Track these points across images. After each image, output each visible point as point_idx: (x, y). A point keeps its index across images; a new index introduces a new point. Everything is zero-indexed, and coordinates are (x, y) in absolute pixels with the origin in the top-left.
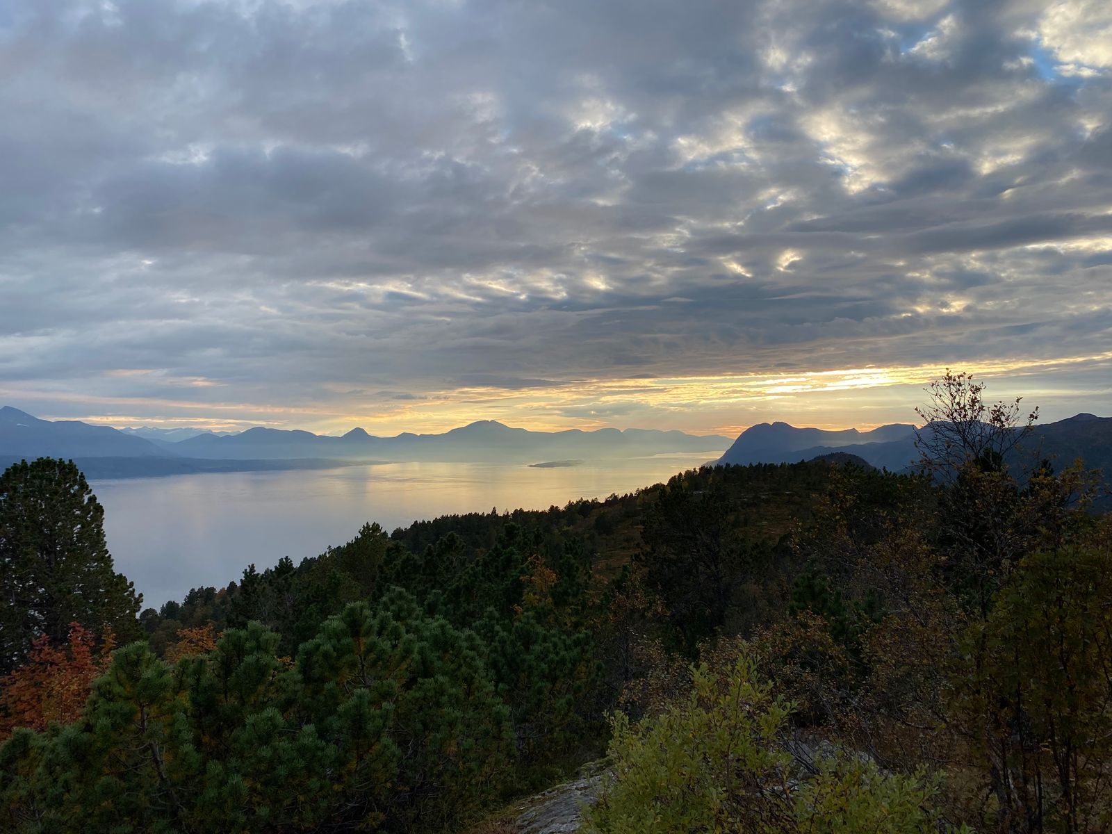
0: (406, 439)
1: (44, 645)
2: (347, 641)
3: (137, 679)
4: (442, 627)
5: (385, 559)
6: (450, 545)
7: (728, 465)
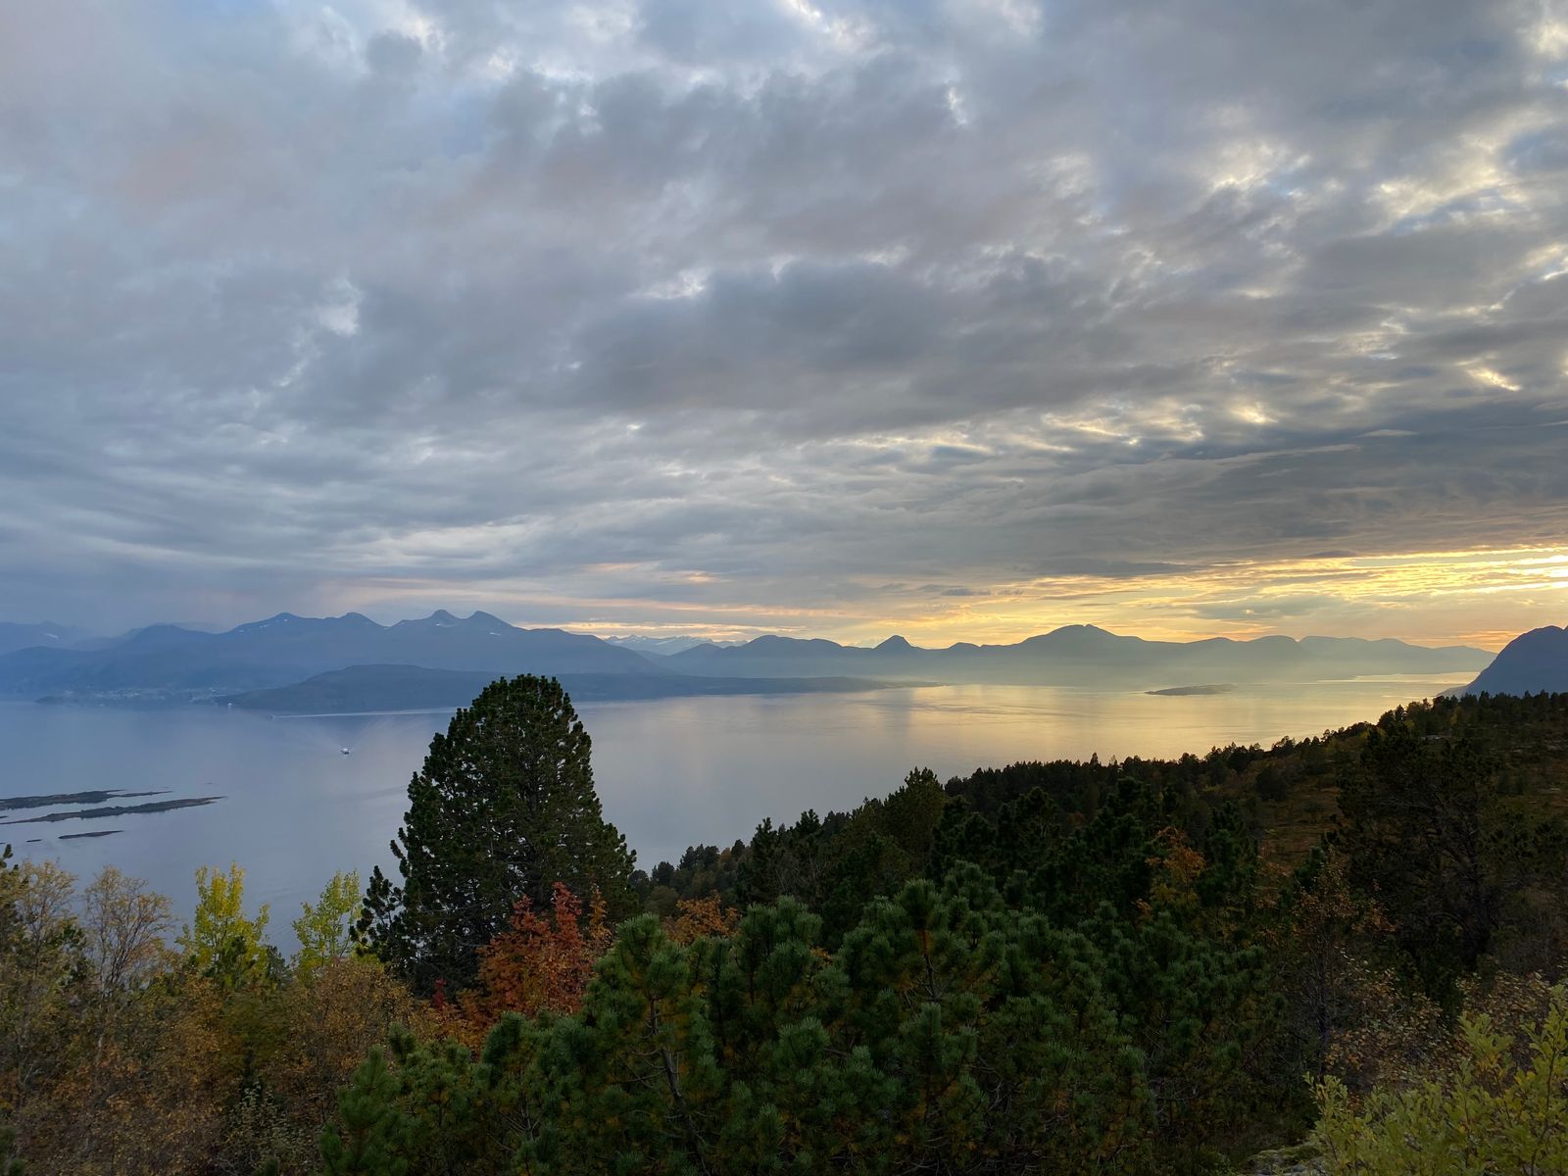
0: (962, 650)
1: (525, 909)
2: (907, 933)
3: (647, 963)
4: (1039, 924)
5: (942, 820)
6: (1035, 806)
7: (1484, 695)
